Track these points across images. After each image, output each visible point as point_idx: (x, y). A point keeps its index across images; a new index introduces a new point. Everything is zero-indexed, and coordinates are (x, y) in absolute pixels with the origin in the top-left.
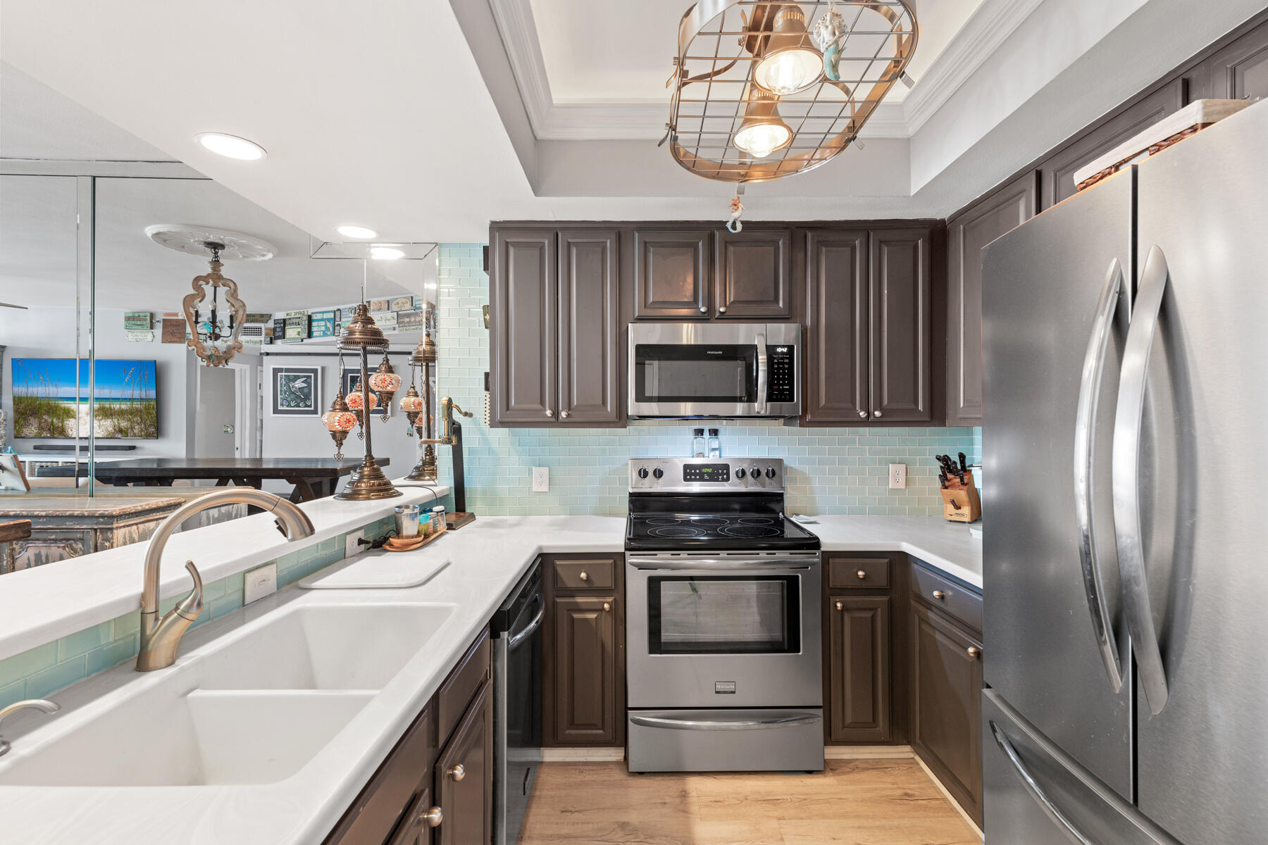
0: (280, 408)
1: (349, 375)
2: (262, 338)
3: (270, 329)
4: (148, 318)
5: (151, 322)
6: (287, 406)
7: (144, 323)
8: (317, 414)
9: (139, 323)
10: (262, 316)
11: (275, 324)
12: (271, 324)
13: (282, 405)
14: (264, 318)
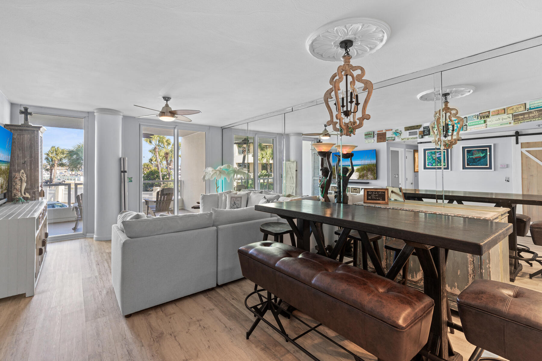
0: (427, 166)
1: (466, 150)
2: (418, 136)
3: (421, 132)
4: (373, 134)
5: (373, 135)
6: (431, 166)
7: (371, 136)
8: (449, 169)
9: (369, 136)
10: (417, 126)
11: (424, 129)
12: (422, 129)
13: (428, 165)
14: (418, 127)
